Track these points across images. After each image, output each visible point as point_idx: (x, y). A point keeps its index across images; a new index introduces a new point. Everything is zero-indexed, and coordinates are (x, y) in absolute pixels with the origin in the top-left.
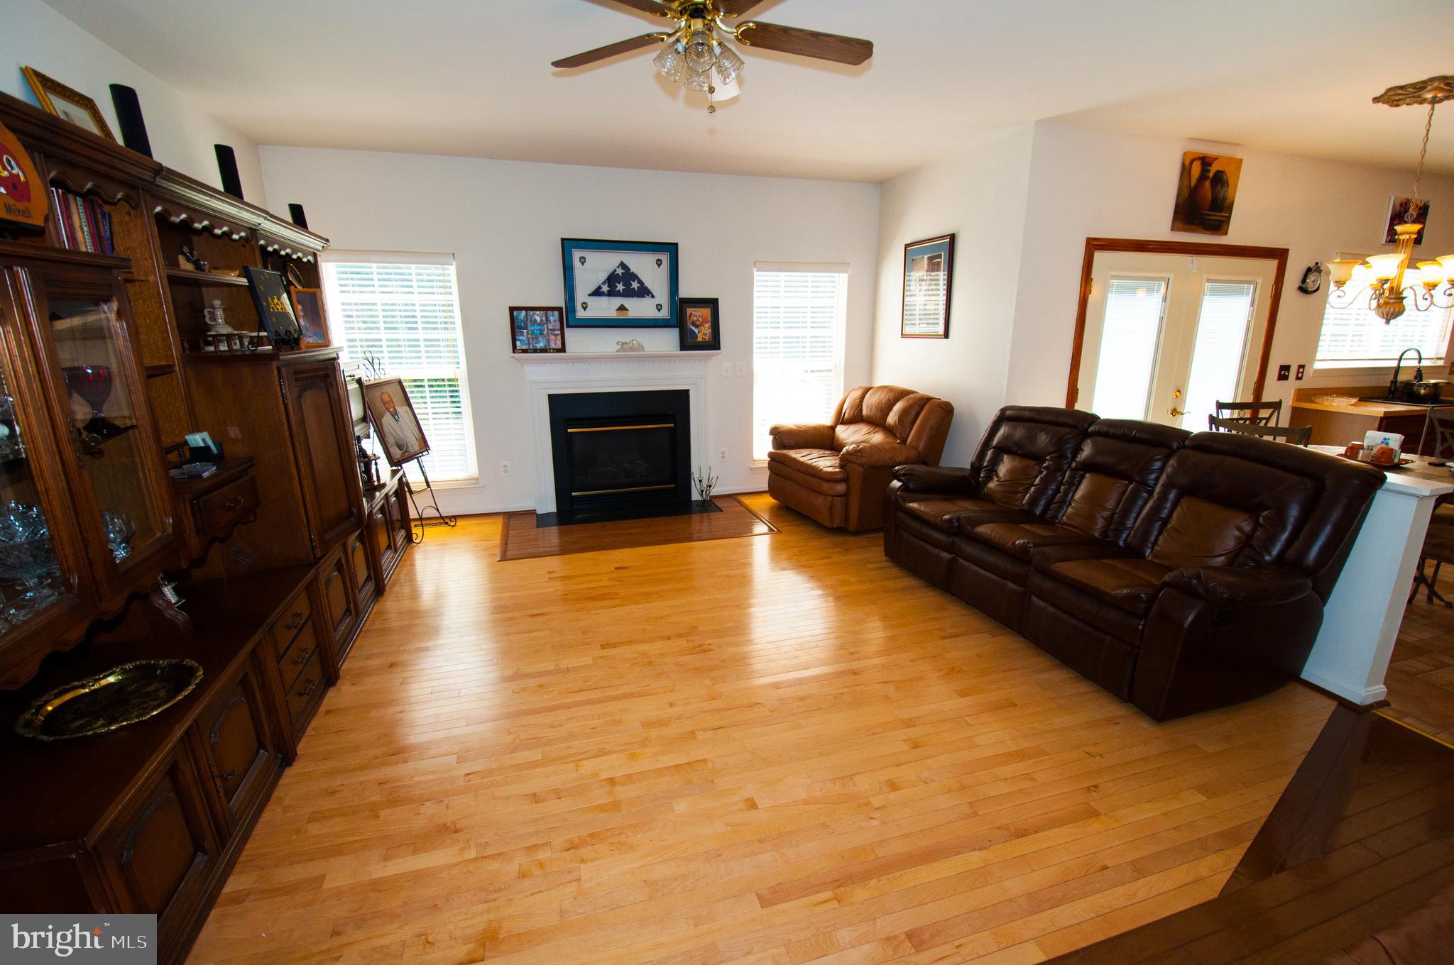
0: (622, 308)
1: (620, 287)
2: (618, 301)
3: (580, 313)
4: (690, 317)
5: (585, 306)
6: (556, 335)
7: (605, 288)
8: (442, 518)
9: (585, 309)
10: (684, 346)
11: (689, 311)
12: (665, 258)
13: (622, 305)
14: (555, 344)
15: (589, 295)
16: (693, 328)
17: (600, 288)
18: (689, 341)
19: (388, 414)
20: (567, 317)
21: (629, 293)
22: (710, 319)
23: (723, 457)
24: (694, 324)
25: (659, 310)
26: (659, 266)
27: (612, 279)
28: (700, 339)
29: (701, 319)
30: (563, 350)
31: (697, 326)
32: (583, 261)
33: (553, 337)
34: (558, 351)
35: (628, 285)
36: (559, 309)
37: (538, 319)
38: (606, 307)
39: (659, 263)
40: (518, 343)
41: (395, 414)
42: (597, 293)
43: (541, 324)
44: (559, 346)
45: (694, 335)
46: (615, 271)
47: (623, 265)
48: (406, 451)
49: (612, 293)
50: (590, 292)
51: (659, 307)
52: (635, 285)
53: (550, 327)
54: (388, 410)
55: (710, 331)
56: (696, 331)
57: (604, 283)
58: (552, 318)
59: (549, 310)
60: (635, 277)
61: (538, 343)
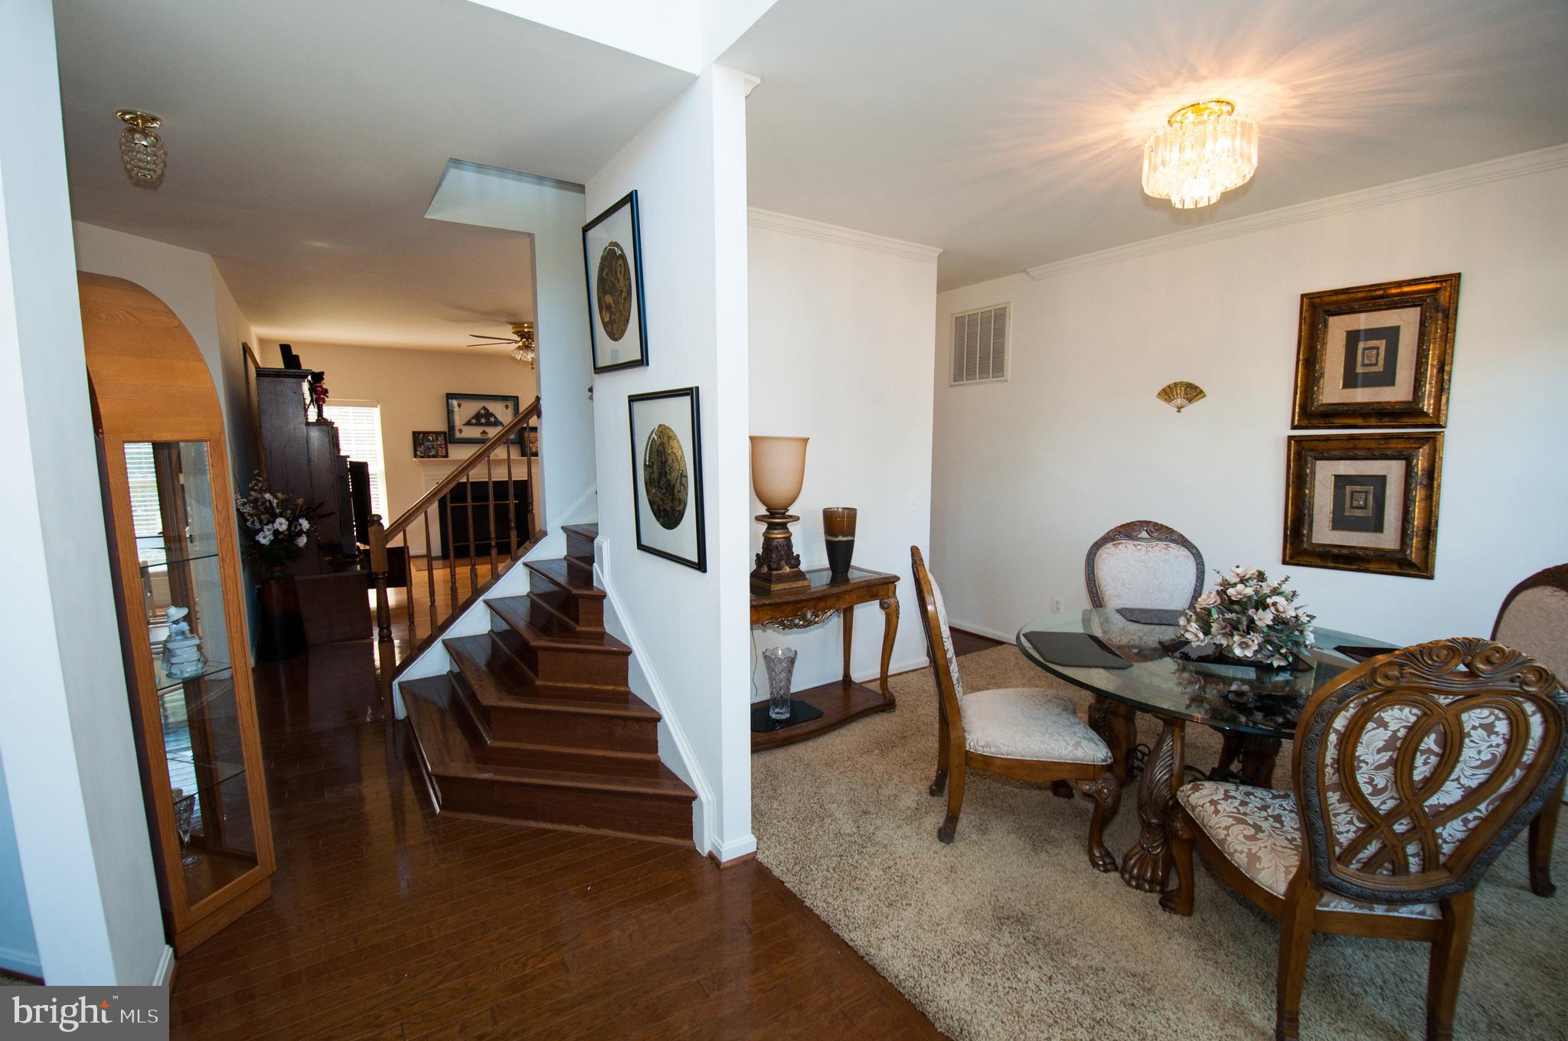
0: (484, 432)
1: (483, 420)
2: (481, 429)
3: (458, 435)
5: (460, 431)
6: (442, 448)
7: (473, 421)
9: (461, 432)
10: (521, 454)
12: (511, 404)
14: (442, 453)
15: (464, 425)
17: (470, 421)
18: (524, 452)
20: (449, 438)
21: (489, 424)
26: (507, 408)
27: (478, 416)
28: (534, 450)
29: (534, 439)
30: (447, 456)
32: (459, 406)
33: (440, 449)
34: (444, 457)
35: (488, 419)
36: (445, 433)
37: (431, 438)
38: (475, 432)
39: (507, 407)
40: (418, 453)
42: (469, 423)
43: (433, 441)
44: (444, 454)
46: (480, 411)
47: (484, 408)
49: (478, 424)
50: (464, 423)
52: (492, 419)
53: (439, 443)
57: (473, 418)
58: (440, 438)
59: (437, 434)
60: (492, 415)
61: (431, 452)
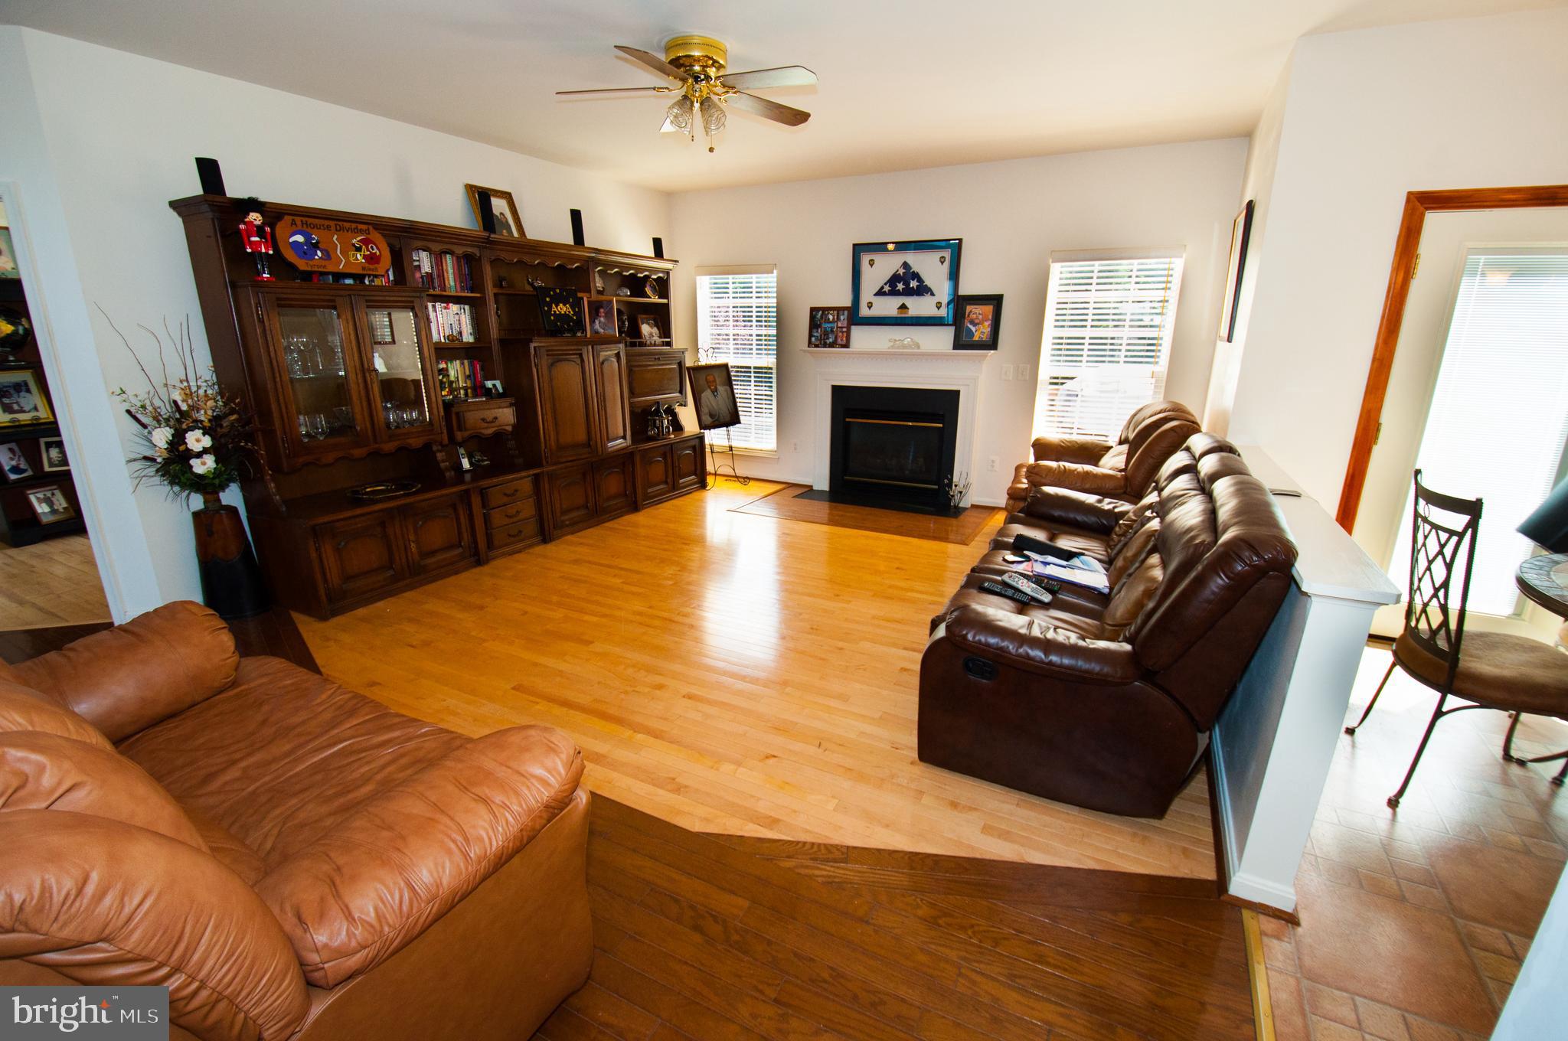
0: (903, 307)
1: (900, 286)
2: (898, 301)
3: (864, 311)
4: (969, 316)
5: (870, 305)
6: (843, 332)
7: (887, 288)
8: (736, 477)
9: (870, 308)
10: (958, 345)
11: (969, 308)
12: (948, 254)
13: (903, 304)
14: (842, 340)
15: (875, 295)
16: (971, 327)
17: (882, 288)
18: (964, 339)
19: (709, 390)
20: (854, 316)
21: (909, 292)
22: (990, 317)
23: (993, 466)
24: (972, 323)
25: (939, 308)
26: (942, 263)
27: (894, 279)
28: (976, 338)
29: (981, 317)
30: (847, 345)
31: (975, 325)
32: (872, 263)
33: (840, 334)
35: (907, 284)
36: (847, 309)
37: (831, 317)
38: (888, 307)
39: (941, 260)
40: (813, 339)
41: (715, 391)
42: (880, 293)
43: (833, 322)
44: (844, 342)
45: (970, 333)
46: (898, 271)
47: (905, 265)
48: (716, 420)
49: (894, 292)
50: (874, 293)
51: (939, 305)
52: (915, 284)
53: (840, 325)
54: (710, 388)
55: (989, 329)
56: (973, 329)
57: (886, 284)
58: (842, 318)
59: (839, 310)
60: (916, 276)
61: (828, 338)
